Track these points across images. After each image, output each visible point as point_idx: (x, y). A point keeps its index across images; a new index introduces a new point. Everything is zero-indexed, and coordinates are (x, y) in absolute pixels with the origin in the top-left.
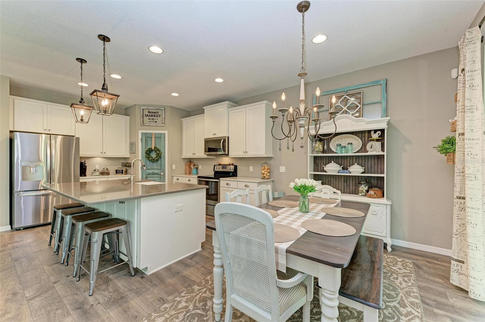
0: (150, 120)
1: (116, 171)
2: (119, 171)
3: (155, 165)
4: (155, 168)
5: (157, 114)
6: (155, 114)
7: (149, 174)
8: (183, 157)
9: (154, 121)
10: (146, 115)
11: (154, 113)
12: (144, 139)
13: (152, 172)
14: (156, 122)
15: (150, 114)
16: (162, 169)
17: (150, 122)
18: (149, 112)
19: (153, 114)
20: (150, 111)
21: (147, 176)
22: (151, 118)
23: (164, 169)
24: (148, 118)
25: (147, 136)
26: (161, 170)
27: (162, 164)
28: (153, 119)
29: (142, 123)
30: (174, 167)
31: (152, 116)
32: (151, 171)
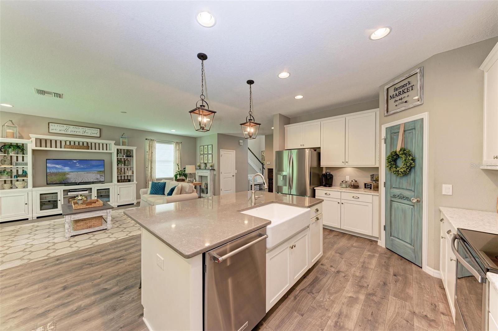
0: (397, 103)
1: (365, 184)
2: (367, 186)
3: (404, 182)
4: (404, 187)
5: (408, 86)
6: (404, 89)
7: (394, 196)
8: (482, 167)
9: (402, 103)
10: (390, 96)
11: (403, 86)
12: (389, 136)
13: (400, 193)
14: (406, 102)
15: (397, 92)
16: (416, 190)
17: (396, 106)
18: (396, 89)
19: (401, 90)
20: (397, 86)
21: (393, 199)
22: (397, 98)
23: (421, 191)
24: (394, 100)
25: (393, 131)
26: (414, 192)
27: (417, 180)
28: (401, 99)
29: (386, 112)
30: (447, 189)
31: (400, 94)
32: (397, 192)
